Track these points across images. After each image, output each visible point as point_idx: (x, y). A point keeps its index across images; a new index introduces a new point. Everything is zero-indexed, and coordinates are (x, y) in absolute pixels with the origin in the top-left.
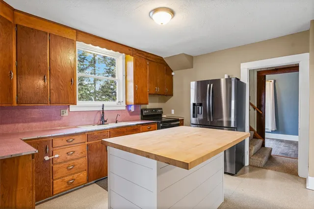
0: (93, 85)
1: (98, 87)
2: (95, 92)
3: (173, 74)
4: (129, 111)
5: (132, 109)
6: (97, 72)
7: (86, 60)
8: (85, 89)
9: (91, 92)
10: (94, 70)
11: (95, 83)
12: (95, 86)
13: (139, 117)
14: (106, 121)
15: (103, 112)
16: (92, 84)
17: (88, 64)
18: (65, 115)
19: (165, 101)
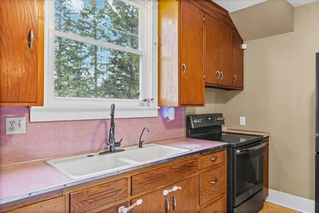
0: (94, 80)
1: (100, 82)
2: (96, 89)
3: (244, 46)
4: (165, 120)
5: (170, 115)
6: (98, 61)
7: (85, 46)
8: (83, 85)
9: (91, 88)
10: (96, 58)
11: (96, 78)
12: (96, 81)
13: (183, 131)
14: (118, 144)
15: (113, 124)
16: (91, 78)
17: (88, 51)
18: (17, 131)
19: (226, 100)
